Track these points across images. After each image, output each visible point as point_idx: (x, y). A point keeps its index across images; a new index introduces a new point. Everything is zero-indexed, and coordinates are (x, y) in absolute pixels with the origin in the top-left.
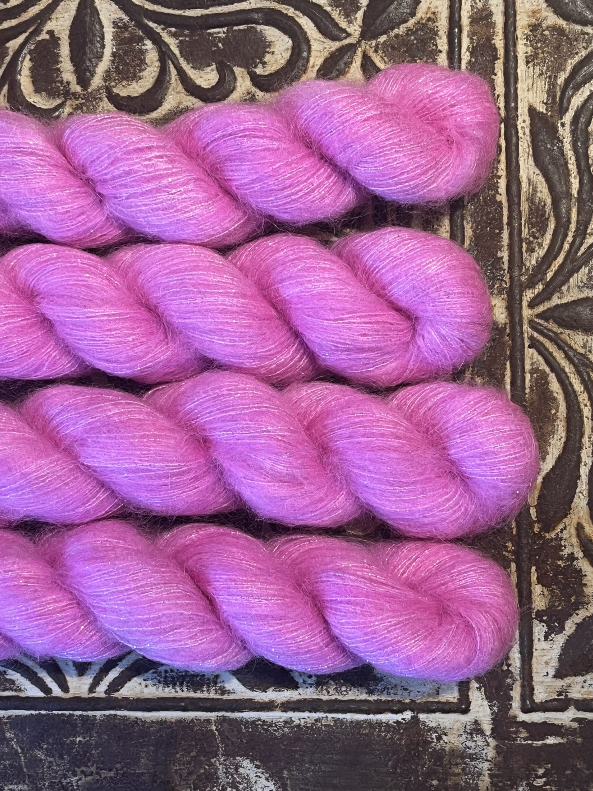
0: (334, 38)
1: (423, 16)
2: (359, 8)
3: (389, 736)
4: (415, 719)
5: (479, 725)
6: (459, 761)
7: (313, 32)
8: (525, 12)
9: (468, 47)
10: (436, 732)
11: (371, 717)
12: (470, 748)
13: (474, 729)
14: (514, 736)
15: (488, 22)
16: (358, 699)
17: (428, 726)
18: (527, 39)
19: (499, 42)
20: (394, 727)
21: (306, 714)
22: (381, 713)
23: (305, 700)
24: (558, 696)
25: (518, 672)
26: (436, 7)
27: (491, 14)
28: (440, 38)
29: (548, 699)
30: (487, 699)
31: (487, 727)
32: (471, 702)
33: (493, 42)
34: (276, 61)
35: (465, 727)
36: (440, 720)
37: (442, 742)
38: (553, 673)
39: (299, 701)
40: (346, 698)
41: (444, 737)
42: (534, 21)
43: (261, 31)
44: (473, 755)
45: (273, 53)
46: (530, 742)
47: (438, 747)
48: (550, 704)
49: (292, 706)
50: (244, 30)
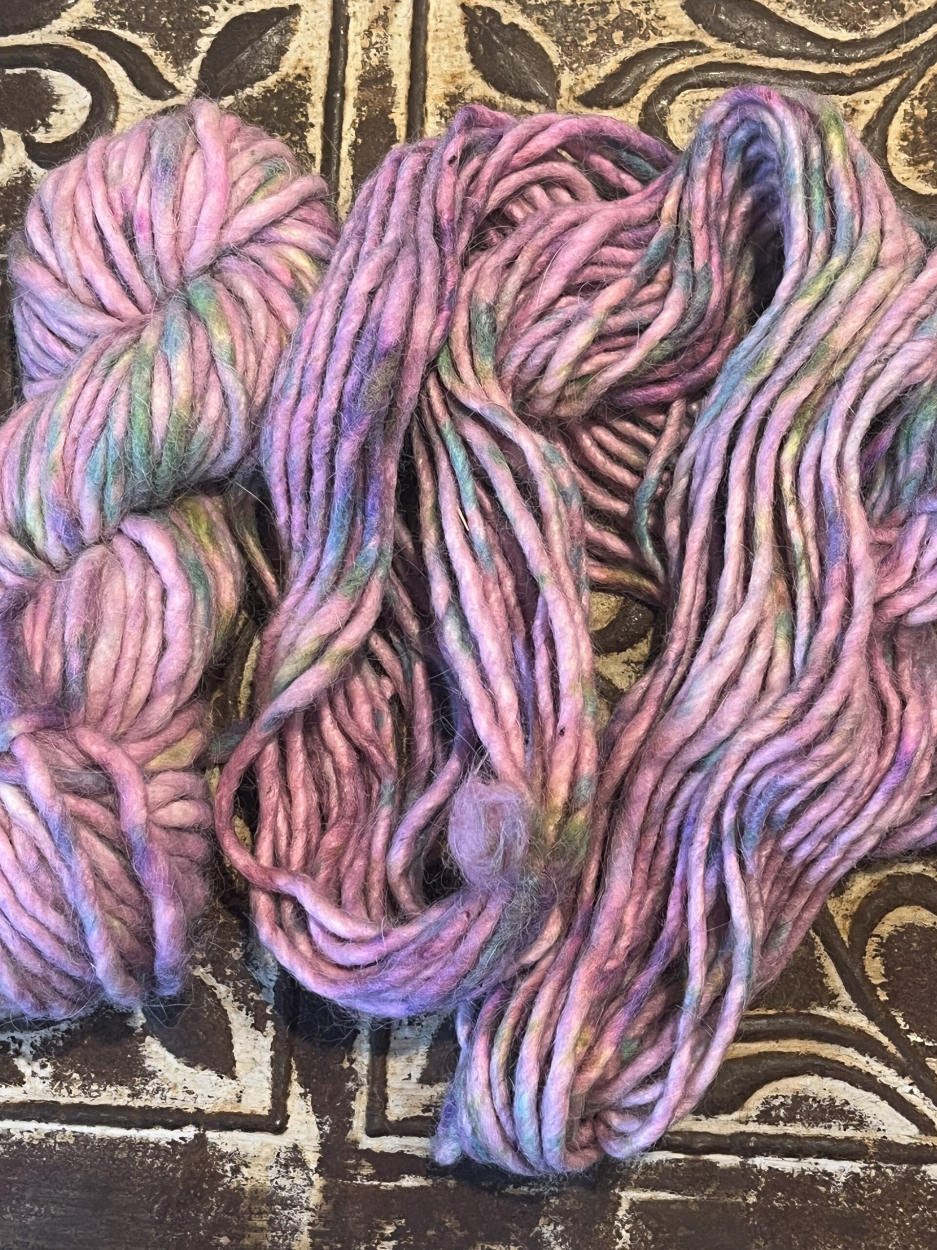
0: (155, 96)
1: (291, 72)
2: (195, 54)
3: (158, 1164)
4: (200, 1139)
5: (300, 1152)
6: (264, 1207)
7: (124, 85)
8: (440, 76)
9: (354, 122)
10: (231, 1161)
11: (133, 1133)
12: (283, 1189)
13: (292, 1160)
14: (352, 1172)
15: (385, 87)
16: (115, 1104)
17: (219, 1151)
18: (441, 115)
19: (399, 117)
20: (166, 1150)
21: (32, 1125)
22: (148, 1128)
23: (33, 1102)
24: (424, 1111)
25: (365, 1072)
26: (311, 60)
27: (389, 75)
28: (313, 106)
29: (408, 1116)
30: (315, 1112)
31: (312, 1158)
32: (289, 1116)
33: (390, 116)
34: (66, 123)
35: (278, 1155)
36: (240, 1142)
37: (240, 1177)
38: (419, 1076)
39: (23, 1104)
40: (95, 1102)
41: (244, 1170)
42: (453, 89)
43: (46, 79)
44: (287, 1199)
45: (62, 112)
46: (376, 1183)
47: (235, 1185)
48: (411, 1123)
49: (11, 1110)
50: (21, 75)
